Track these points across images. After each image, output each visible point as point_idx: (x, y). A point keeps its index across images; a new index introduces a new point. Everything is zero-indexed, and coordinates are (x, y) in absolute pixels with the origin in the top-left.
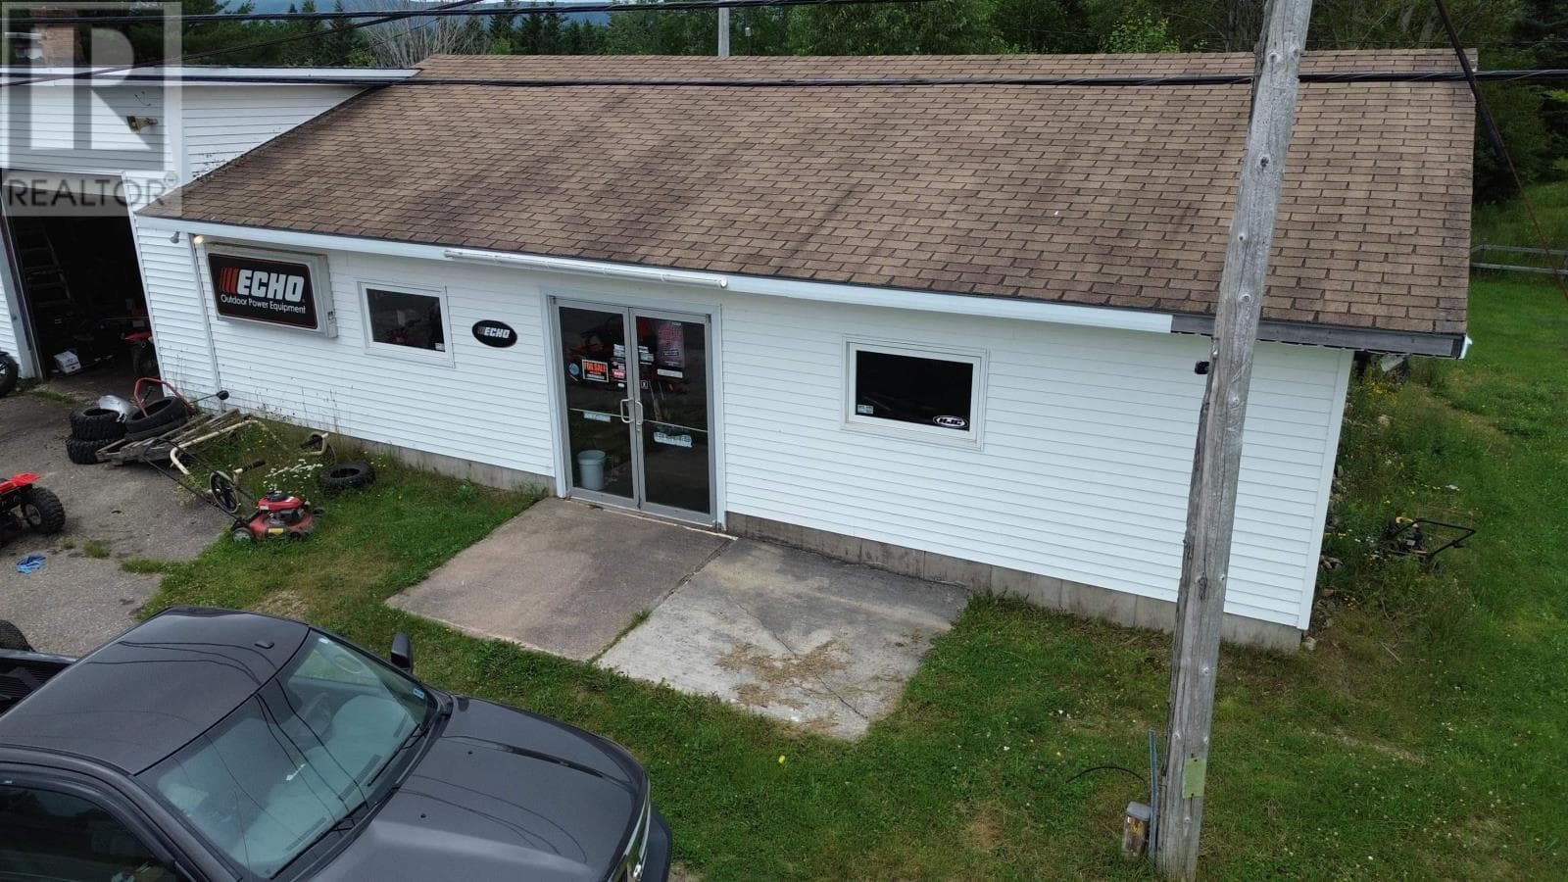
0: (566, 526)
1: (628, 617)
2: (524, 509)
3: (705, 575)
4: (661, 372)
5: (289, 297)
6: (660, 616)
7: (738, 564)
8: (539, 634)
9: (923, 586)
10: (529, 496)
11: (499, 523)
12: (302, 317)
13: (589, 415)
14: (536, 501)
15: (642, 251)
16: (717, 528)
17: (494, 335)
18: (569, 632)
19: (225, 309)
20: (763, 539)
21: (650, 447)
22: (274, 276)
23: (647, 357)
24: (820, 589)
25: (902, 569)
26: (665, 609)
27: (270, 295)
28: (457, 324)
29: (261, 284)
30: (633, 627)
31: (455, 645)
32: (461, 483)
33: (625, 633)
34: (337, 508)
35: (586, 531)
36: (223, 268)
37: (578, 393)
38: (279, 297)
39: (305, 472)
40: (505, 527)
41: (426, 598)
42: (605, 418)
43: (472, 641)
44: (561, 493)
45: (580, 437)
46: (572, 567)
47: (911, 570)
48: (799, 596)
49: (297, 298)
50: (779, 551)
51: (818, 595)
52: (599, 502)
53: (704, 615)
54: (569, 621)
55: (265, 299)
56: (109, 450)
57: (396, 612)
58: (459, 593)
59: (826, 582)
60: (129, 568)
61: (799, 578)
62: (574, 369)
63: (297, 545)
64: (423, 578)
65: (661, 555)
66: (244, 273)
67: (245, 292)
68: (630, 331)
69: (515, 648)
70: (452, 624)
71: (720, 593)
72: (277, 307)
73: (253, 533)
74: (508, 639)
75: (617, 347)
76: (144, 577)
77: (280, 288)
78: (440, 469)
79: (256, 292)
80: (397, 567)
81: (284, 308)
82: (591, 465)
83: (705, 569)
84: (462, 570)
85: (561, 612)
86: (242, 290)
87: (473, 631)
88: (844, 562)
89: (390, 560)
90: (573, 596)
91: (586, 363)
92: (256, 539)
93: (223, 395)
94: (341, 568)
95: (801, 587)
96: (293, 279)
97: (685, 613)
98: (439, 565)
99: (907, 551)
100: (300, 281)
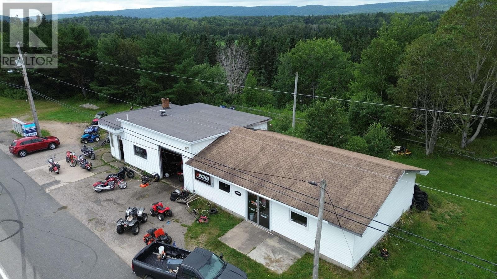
0: (246, 227)
1: (252, 247)
2: (240, 222)
3: (266, 241)
4: (262, 206)
5: (207, 180)
6: (257, 248)
7: (272, 240)
8: (240, 248)
9: (299, 249)
10: (241, 220)
11: (236, 225)
12: (209, 183)
13: (251, 209)
14: (242, 221)
15: (260, 191)
16: (270, 232)
17: (238, 193)
18: (244, 249)
19: (196, 178)
20: (277, 236)
21: (260, 216)
22: (205, 176)
23: (260, 203)
24: (283, 247)
25: (296, 245)
26: (259, 247)
27: (204, 179)
28: (232, 190)
29: (203, 177)
30: (253, 249)
31: (228, 248)
32: (231, 214)
33: (252, 250)
34: (211, 218)
35: (249, 229)
36: (197, 173)
37: (250, 205)
38: (205, 179)
39: (207, 212)
40: (237, 226)
41: (224, 239)
42: (254, 210)
43: (230, 248)
44: (246, 220)
45: (249, 212)
46: (246, 236)
47: (298, 246)
48: (279, 248)
49: (208, 180)
50: (278, 238)
51: (283, 248)
52: (252, 223)
53: (264, 249)
54: (244, 247)
55: (203, 179)
56: (177, 200)
57: (220, 241)
58: (229, 239)
59: (284, 245)
60: (182, 225)
61: (280, 244)
62: (249, 201)
63: (206, 225)
64: (224, 235)
65: (260, 236)
66: (200, 174)
67: (200, 177)
68: (258, 199)
69: (236, 250)
70: (227, 244)
71: (268, 245)
72: (204, 181)
73: (199, 222)
74: (235, 248)
75: (256, 200)
76: (184, 228)
77: (206, 178)
78: (228, 211)
79: (201, 177)
80: (220, 231)
81: (206, 181)
82: (251, 217)
83: (266, 240)
84: (230, 234)
85: (243, 245)
86: (199, 176)
87: (230, 246)
88: (288, 242)
89: (219, 230)
90: (245, 242)
91: (252, 201)
92: (200, 223)
93: (194, 191)
94: (212, 231)
95: (280, 246)
96: (208, 177)
97: (261, 248)
98: (226, 232)
99: (298, 243)
100: (209, 178)
